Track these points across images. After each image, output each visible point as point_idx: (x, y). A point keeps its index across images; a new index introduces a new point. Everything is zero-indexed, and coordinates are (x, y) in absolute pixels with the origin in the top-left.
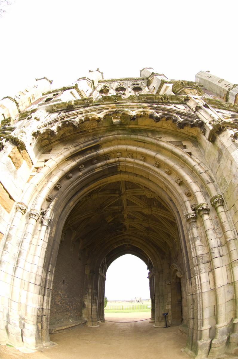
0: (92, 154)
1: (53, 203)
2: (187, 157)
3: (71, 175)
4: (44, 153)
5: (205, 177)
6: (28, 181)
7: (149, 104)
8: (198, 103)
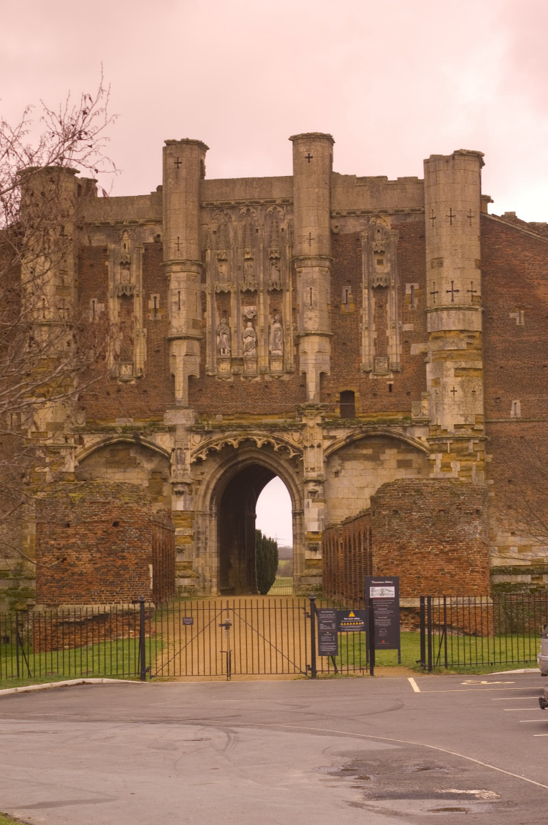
0: (234, 462)
1: (214, 502)
3: (222, 479)
6: (196, 494)
7: (272, 432)
8: (307, 441)
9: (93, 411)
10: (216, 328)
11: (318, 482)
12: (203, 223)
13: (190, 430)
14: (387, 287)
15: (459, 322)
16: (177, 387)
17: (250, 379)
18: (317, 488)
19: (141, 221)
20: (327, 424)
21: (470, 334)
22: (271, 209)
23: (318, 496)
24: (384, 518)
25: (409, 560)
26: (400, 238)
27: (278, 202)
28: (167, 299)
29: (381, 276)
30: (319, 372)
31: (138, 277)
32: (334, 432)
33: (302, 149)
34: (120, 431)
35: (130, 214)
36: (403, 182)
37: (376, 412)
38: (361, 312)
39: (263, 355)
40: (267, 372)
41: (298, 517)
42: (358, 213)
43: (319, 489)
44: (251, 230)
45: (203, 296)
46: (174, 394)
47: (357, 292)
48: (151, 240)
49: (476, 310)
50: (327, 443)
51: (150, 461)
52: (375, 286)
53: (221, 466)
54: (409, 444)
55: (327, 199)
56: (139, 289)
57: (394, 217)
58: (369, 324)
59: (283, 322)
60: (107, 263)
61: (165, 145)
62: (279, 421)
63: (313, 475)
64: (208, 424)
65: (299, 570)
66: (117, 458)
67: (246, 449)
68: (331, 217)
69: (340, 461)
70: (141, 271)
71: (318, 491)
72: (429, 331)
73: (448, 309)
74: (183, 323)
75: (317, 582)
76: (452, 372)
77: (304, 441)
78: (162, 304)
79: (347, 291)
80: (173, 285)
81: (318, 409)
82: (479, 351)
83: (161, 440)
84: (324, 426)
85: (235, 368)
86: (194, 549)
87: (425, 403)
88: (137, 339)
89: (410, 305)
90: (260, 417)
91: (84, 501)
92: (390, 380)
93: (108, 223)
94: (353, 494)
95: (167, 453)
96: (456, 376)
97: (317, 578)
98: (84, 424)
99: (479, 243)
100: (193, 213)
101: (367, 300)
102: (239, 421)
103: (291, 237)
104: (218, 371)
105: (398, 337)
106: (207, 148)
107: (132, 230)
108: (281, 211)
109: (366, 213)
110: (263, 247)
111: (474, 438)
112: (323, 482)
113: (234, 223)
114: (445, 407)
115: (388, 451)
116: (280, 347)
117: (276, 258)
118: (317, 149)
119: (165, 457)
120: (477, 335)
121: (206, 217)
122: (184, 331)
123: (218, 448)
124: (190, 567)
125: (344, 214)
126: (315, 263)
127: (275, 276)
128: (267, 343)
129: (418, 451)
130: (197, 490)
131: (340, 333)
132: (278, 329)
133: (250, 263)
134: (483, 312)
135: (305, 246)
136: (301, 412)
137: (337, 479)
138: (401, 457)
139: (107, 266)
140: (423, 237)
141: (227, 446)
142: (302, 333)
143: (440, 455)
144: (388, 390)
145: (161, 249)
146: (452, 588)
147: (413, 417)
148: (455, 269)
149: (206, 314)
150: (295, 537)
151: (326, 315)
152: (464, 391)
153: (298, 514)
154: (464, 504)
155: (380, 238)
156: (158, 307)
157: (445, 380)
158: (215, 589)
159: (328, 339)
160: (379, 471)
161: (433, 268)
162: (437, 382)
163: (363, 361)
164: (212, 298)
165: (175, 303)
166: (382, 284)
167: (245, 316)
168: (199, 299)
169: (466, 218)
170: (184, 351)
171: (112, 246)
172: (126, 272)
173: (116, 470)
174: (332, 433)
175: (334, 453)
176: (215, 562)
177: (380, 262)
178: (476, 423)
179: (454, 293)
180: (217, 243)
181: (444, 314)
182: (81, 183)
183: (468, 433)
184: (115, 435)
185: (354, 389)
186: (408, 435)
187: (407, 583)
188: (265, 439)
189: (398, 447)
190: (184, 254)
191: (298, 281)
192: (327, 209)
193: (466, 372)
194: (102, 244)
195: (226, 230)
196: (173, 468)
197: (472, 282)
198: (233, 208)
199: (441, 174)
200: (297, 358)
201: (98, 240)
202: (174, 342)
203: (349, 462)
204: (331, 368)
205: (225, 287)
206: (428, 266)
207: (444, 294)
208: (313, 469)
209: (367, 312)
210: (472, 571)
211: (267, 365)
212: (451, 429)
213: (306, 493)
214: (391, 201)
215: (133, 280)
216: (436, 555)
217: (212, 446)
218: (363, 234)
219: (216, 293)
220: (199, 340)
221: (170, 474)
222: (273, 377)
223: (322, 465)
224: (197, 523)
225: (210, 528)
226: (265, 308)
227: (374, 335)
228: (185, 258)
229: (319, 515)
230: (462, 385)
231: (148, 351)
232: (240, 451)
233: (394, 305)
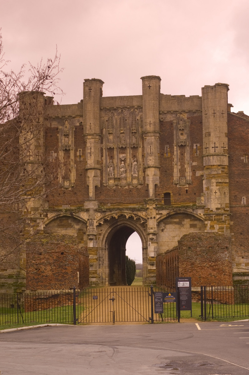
0: (116, 225)
1: (107, 243)
3: (110, 233)
6: (99, 240)
7: (133, 211)
8: (149, 215)
9: (52, 202)
10: (107, 164)
11: (154, 234)
12: (102, 116)
13: (96, 211)
14: (185, 146)
15: (218, 162)
16: (90, 191)
17: (123, 187)
18: (153, 237)
19: (74, 116)
20: (158, 208)
21: (223, 167)
22: (132, 110)
23: (154, 241)
24: (184, 250)
25: (195, 270)
26: (191, 123)
27: (136, 107)
28: (85, 151)
29: (182, 140)
30: (154, 184)
31: (72, 141)
32: (161, 211)
33: (146, 83)
34: (64, 211)
35: (69, 113)
36: (192, 98)
37: (180, 202)
38: (173, 157)
39: (129, 176)
40: (130, 184)
41: (145, 250)
42: (172, 112)
43: (154, 237)
44: (123, 119)
45: (102, 149)
46: (88, 194)
47: (172, 148)
48: (78, 124)
49: (226, 156)
50: (158, 217)
51: (77, 224)
52: (180, 145)
53: (110, 227)
54: (195, 217)
55: (158, 106)
56: (73, 147)
57: (188, 114)
58: (177, 162)
59: (138, 162)
60: (58, 135)
61: (84, 81)
62: (136, 206)
63: (152, 231)
64: (104, 208)
65: (145, 274)
66: (63, 224)
67: (121, 219)
68: (160, 114)
69: (164, 225)
70: (73, 139)
71: (154, 238)
72: (204, 165)
73: (213, 155)
74: (93, 162)
75: (154, 279)
76: (215, 184)
77: (147, 216)
78: (83, 153)
79: (167, 147)
80: (88, 145)
81: (154, 201)
82: (227, 175)
83: (83, 215)
84: (157, 209)
85: (116, 183)
86: (98, 265)
87: (202, 198)
88: (72, 169)
89: (196, 154)
90: (128, 205)
91: (48, 243)
92: (186, 188)
93: (59, 117)
94: (170, 239)
95: (86, 221)
96: (216, 186)
97: (154, 278)
98: (48, 208)
99: (227, 125)
100: (97, 112)
101: (176, 151)
102: (118, 207)
103: (141, 123)
104: (108, 184)
105: (190, 168)
106: (103, 83)
107: (69, 120)
108: (137, 111)
109: (175, 112)
110: (129, 127)
111: (225, 214)
112: (156, 234)
113: (115, 117)
114: (212, 200)
115: (186, 220)
116: (137, 173)
117: (135, 132)
118: (153, 83)
119: (84, 223)
120: (226, 167)
121: (103, 114)
122: (93, 166)
123: (109, 219)
124: (96, 273)
125: (166, 112)
126: (152, 135)
127: (134, 141)
128: (131, 171)
129: (200, 220)
130: (99, 238)
131: (164, 166)
132: (136, 165)
133: (123, 135)
134: (229, 157)
135: (148, 127)
136: (146, 202)
137: (162, 233)
138: (192, 223)
139: (58, 136)
140: (201, 123)
141: (113, 218)
142: (147, 166)
143: (209, 222)
144: (186, 192)
145: (83, 128)
146: (215, 282)
147: (197, 204)
148: (216, 137)
149: (103, 158)
150: (143, 259)
151: (157, 158)
152: (220, 193)
153: (145, 249)
154: (220, 244)
155: (182, 123)
156: (81, 155)
157: (212, 187)
158: (107, 283)
159: (158, 169)
160: (182, 229)
161: (206, 137)
162: (208, 188)
163: (174, 179)
164: (106, 150)
165: (89, 153)
166: (183, 144)
167: (121, 159)
168: (100, 151)
169: (221, 114)
170: (93, 175)
171: (60, 127)
172: (66, 139)
173: (62, 229)
174: (160, 212)
175: (161, 221)
176: (107, 271)
177: (182, 134)
178: (226, 207)
179: (216, 148)
180: (108, 126)
181: (211, 158)
182: (46, 99)
183: (222, 212)
184: (62, 213)
185: (170, 192)
186: (195, 213)
187: (195, 280)
188: (130, 215)
189: (190, 218)
190: (93, 131)
191: (144, 143)
192: (158, 110)
193: (221, 184)
194: (56, 126)
195: (112, 120)
196: (88, 228)
197: (224, 143)
198: (115, 110)
199: (210, 94)
200: (144, 178)
201: (54, 124)
202: (89, 171)
203: (168, 225)
204: (160, 182)
205: (111, 145)
206: (204, 136)
207: (211, 148)
208: (152, 228)
209: (176, 157)
210: (224, 275)
211: (131, 181)
212: (214, 210)
213: (148, 239)
214: (187, 106)
215: (70, 143)
216: (208, 267)
217: (106, 218)
218: (174, 121)
219: (108, 148)
220: (99, 169)
221: (87, 230)
222: (133, 187)
223: (156, 226)
224: (99, 253)
225: (105, 255)
226: (130, 155)
227: (179, 167)
228: (93, 132)
229: (154, 249)
230: (219, 190)
231: (77, 175)
232: (118, 220)
233: (188, 153)
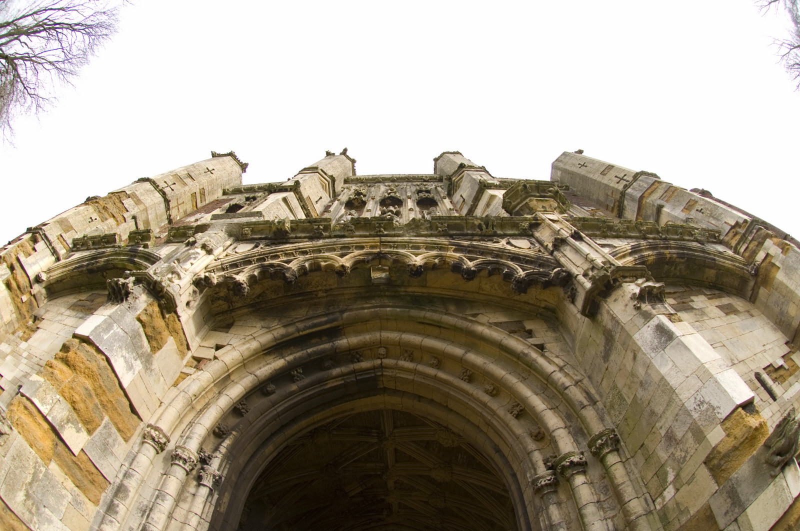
0: (322, 346)
1: (227, 443)
2: (534, 355)
3: (271, 387)
4: (215, 329)
5: (576, 394)
7: (453, 238)
8: (559, 233)
32: (604, 241)
77: (547, 243)
161: (605, 175)
162: (690, 206)
174: (601, 241)
184: (109, 250)
